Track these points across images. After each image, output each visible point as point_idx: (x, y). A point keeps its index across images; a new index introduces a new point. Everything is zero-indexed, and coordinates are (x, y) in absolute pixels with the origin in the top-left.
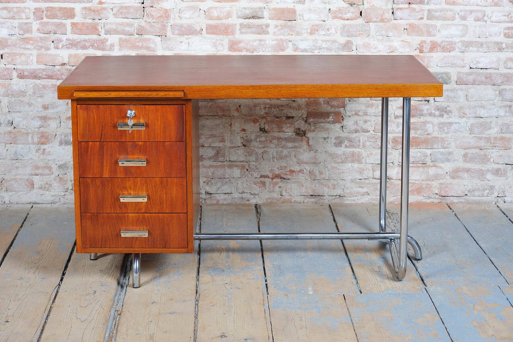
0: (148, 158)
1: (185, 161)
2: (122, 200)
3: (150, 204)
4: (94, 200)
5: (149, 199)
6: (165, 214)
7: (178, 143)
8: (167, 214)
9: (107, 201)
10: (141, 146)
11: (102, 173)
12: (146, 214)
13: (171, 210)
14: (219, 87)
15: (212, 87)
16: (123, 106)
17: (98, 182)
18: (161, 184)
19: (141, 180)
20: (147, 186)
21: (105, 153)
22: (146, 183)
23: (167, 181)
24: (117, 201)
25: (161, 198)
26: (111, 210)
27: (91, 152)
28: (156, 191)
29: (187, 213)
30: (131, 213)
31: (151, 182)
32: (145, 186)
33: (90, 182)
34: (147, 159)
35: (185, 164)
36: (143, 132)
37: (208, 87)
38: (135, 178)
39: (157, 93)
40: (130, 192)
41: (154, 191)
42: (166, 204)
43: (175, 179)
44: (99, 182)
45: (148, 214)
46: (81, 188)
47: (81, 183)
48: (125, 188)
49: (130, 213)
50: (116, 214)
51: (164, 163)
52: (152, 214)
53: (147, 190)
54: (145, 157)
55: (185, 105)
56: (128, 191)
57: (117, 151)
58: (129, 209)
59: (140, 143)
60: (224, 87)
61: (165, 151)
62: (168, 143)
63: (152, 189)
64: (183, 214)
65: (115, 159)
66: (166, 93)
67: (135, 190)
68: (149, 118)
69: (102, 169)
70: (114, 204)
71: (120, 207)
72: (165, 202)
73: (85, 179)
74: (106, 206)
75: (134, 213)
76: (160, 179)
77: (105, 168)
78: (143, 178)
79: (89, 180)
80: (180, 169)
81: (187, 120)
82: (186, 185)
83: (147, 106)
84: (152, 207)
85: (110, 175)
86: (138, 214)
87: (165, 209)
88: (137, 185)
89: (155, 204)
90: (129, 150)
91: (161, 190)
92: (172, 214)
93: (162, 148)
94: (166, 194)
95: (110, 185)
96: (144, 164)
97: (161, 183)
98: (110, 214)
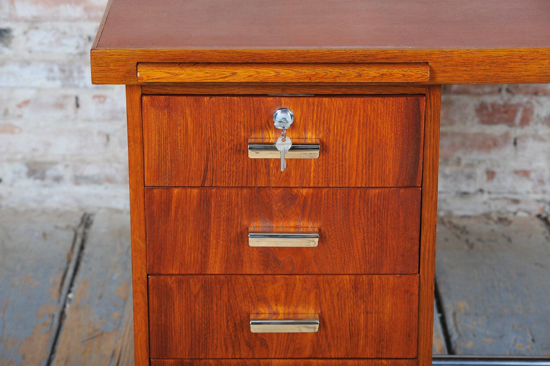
0: (323, 229)
1: (416, 234)
2: (255, 329)
3: (324, 338)
4: (184, 328)
5: (323, 325)
6: (362, 362)
7: (402, 191)
8: (366, 360)
9: (215, 331)
10: (306, 198)
11: (204, 263)
12: (315, 360)
13: (378, 352)
14: (524, 53)
15: (505, 53)
16: (264, 98)
17: (195, 286)
18: (354, 290)
19: (305, 282)
20: (318, 297)
21: (213, 215)
22: (317, 287)
23: (371, 284)
24: (243, 330)
25: (352, 324)
26: (227, 350)
27: (177, 212)
28: (341, 305)
29: (416, 358)
30: (278, 359)
31: (329, 285)
32: (312, 295)
33: (174, 286)
34: (320, 230)
35: (417, 242)
36: (313, 163)
37: (494, 54)
38: (290, 277)
39: (358, 70)
40: (274, 308)
41: (336, 308)
42: (366, 336)
43: (391, 278)
44: (198, 286)
45: (320, 361)
46: (151, 300)
47: (151, 288)
48: (264, 300)
49: (274, 358)
50: (240, 361)
51: (364, 240)
52: (328, 361)
53: (319, 304)
54: (317, 225)
55: (424, 95)
56: (269, 306)
57: (244, 209)
58: (272, 349)
59: (304, 191)
60: (538, 52)
61: (367, 211)
62: (377, 190)
63: (332, 303)
64: (407, 361)
65: (239, 230)
66: (385, 70)
67: (287, 304)
68: (329, 130)
69: (205, 256)
70: (235, 336)
71: (248, 345)
72: (362, 334)
73: (162, 278)
74: (215, 341)
75: (284, 359)
76: (353, 277)
77: (212, 250)
78: (310, 277)
79: (170, 281)
80: (403, 255)
81: (428, 134)
82: (417, 293)
83: (326, 100)
84: (329, 346)
85: (226, 268)
86: (293, 361)
87: (361, 348)
88: (292, 292)
89: (337, 337)
90: (275, 208)
91: (354, 304)
92: (380, 361)
93: (359, 203)
94: (367, 313)
95: (225, 292)
96: (314, 242)
97: (356, 287)
98: (223, 361)
